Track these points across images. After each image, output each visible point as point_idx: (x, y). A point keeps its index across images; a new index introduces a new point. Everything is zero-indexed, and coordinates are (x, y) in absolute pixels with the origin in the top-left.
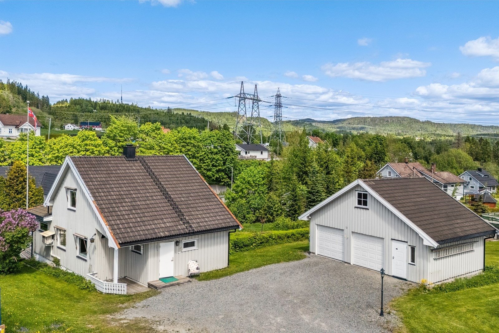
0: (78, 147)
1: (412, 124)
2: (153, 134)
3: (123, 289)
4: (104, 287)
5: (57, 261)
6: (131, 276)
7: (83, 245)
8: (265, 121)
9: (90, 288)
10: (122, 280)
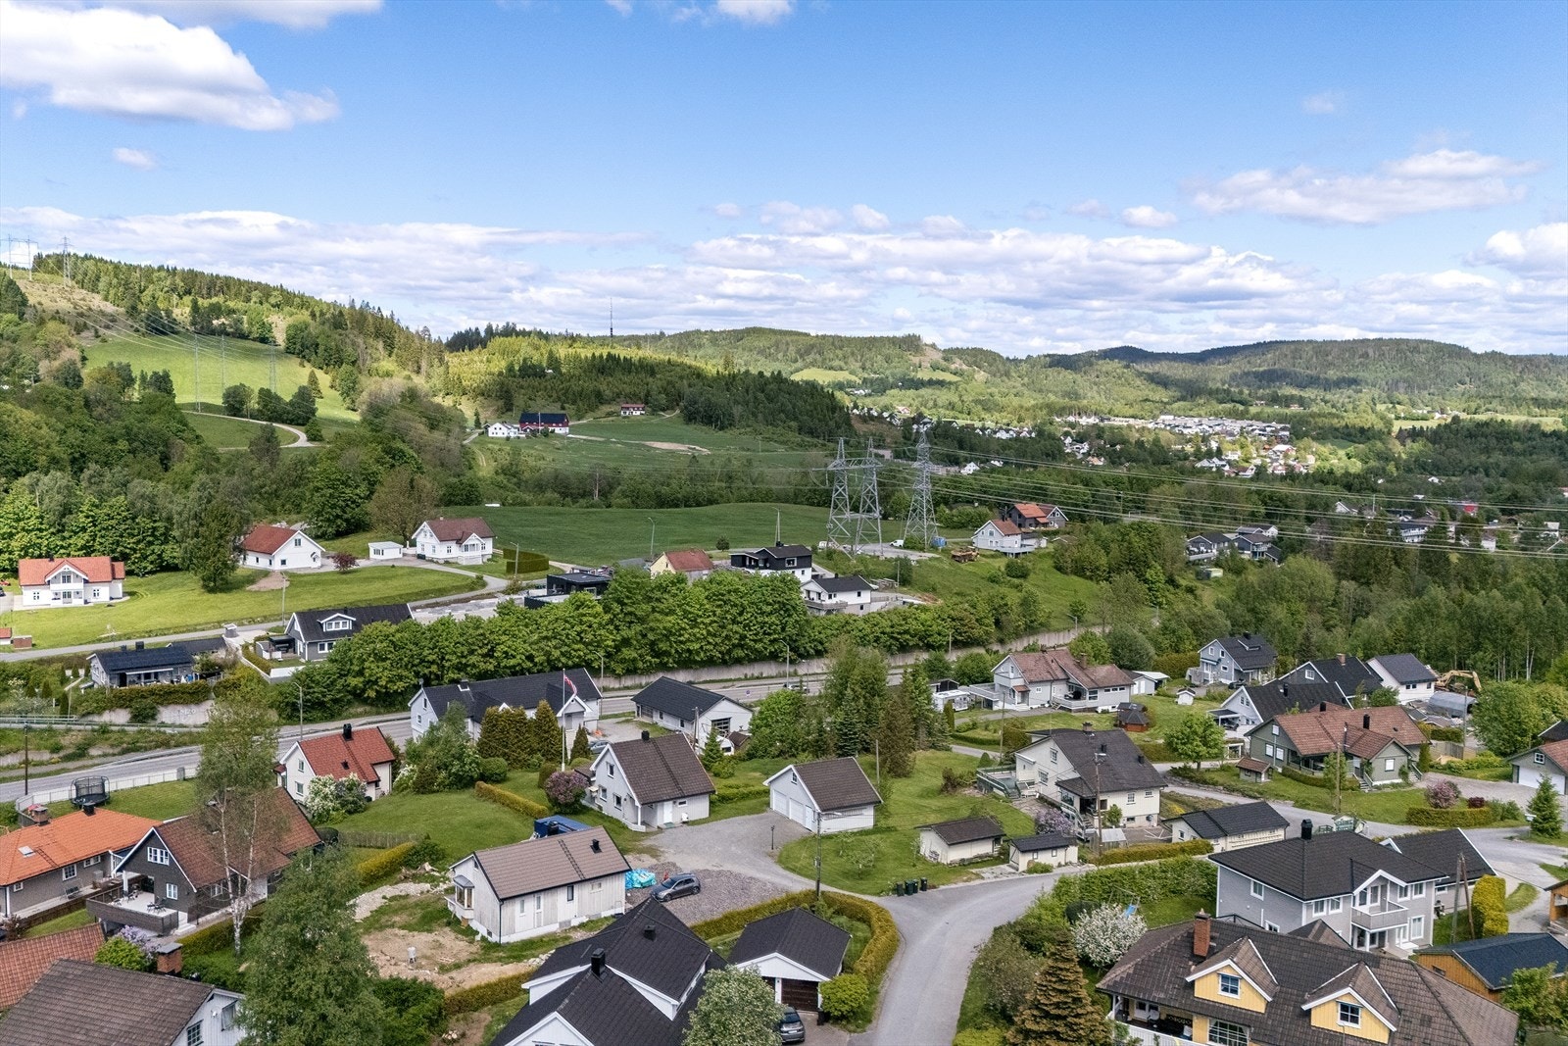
0: (572, 620)
1: (1444, 363)
2: (674, 590)
3: (643, 829)
4: (633, 827)
5: (600, 808)
6: (647, 821)
7: (619, 800)
8: (995, 359)
9: (625, 827)
10: (643, 823)
